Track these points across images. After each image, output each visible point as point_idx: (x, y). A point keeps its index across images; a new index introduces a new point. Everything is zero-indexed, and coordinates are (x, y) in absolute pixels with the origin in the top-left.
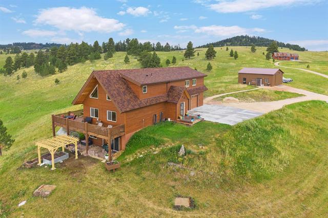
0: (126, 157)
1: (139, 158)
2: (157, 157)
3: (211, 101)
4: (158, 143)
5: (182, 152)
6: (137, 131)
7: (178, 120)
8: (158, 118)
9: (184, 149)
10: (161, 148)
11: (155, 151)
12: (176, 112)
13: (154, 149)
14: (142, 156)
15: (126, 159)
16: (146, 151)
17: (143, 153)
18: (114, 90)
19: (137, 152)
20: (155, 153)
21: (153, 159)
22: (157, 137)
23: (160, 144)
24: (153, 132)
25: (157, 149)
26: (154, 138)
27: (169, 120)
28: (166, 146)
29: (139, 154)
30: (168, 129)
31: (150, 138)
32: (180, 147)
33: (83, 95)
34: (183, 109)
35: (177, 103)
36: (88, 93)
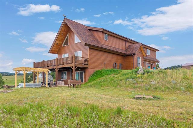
8: (118, 67)
12: (133, 64)
33: (57, 44)
34: (140, 64)
35: (134, 55)
36: (61, 43)
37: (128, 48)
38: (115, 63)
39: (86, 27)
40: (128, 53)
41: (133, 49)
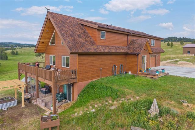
0: (75, 110)
1: (90, 113)
2: (115, 114)
3: (166, 64)
4: (116, 95)
5: (154, 110)
6: (94, 80)
7: (140, 73)
8: (118, 70)
9: (157, 107)
10: (120, 102)
11: (112, 105)
12: (137, 65)
13: (111, 102)
14: (94, 110)
15: (74, 113)
16: (100, 104)
17: (96, 106)
18: (67, 31)
19: (89, 104)
20: (112, 108)
21: (108, 117)
22: (115, 87)
23: (119, 96)
24: (112, 82)
25: (115, 103)
26: (111, 88)
27: (130, 73)
28: (127, 100)
29: (91, 107)
30: (129, 80)
31: (107, 88)
32: (150, 103)
33: (43, 42)
34: (145, 63)
35: (138, 54)
36: (48, 41)
37: (130, 44)
38: (115, 66)
39: (77, 20)
40: (131, 51)
41: (137, 46)
